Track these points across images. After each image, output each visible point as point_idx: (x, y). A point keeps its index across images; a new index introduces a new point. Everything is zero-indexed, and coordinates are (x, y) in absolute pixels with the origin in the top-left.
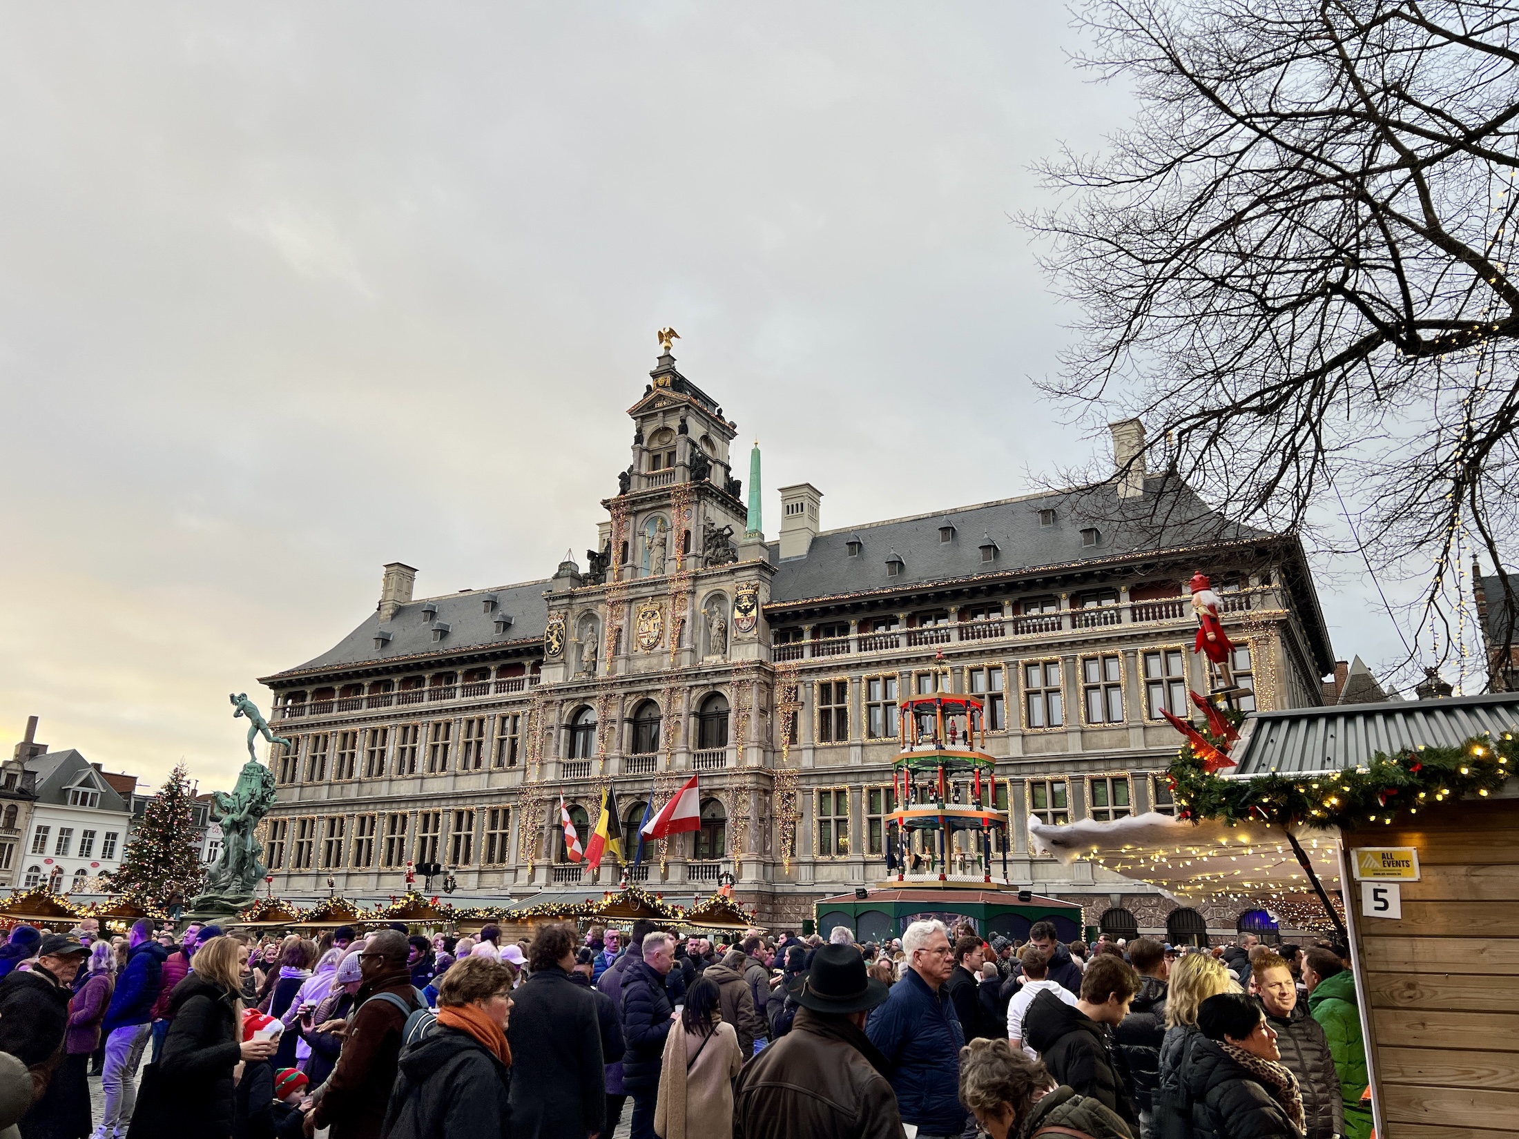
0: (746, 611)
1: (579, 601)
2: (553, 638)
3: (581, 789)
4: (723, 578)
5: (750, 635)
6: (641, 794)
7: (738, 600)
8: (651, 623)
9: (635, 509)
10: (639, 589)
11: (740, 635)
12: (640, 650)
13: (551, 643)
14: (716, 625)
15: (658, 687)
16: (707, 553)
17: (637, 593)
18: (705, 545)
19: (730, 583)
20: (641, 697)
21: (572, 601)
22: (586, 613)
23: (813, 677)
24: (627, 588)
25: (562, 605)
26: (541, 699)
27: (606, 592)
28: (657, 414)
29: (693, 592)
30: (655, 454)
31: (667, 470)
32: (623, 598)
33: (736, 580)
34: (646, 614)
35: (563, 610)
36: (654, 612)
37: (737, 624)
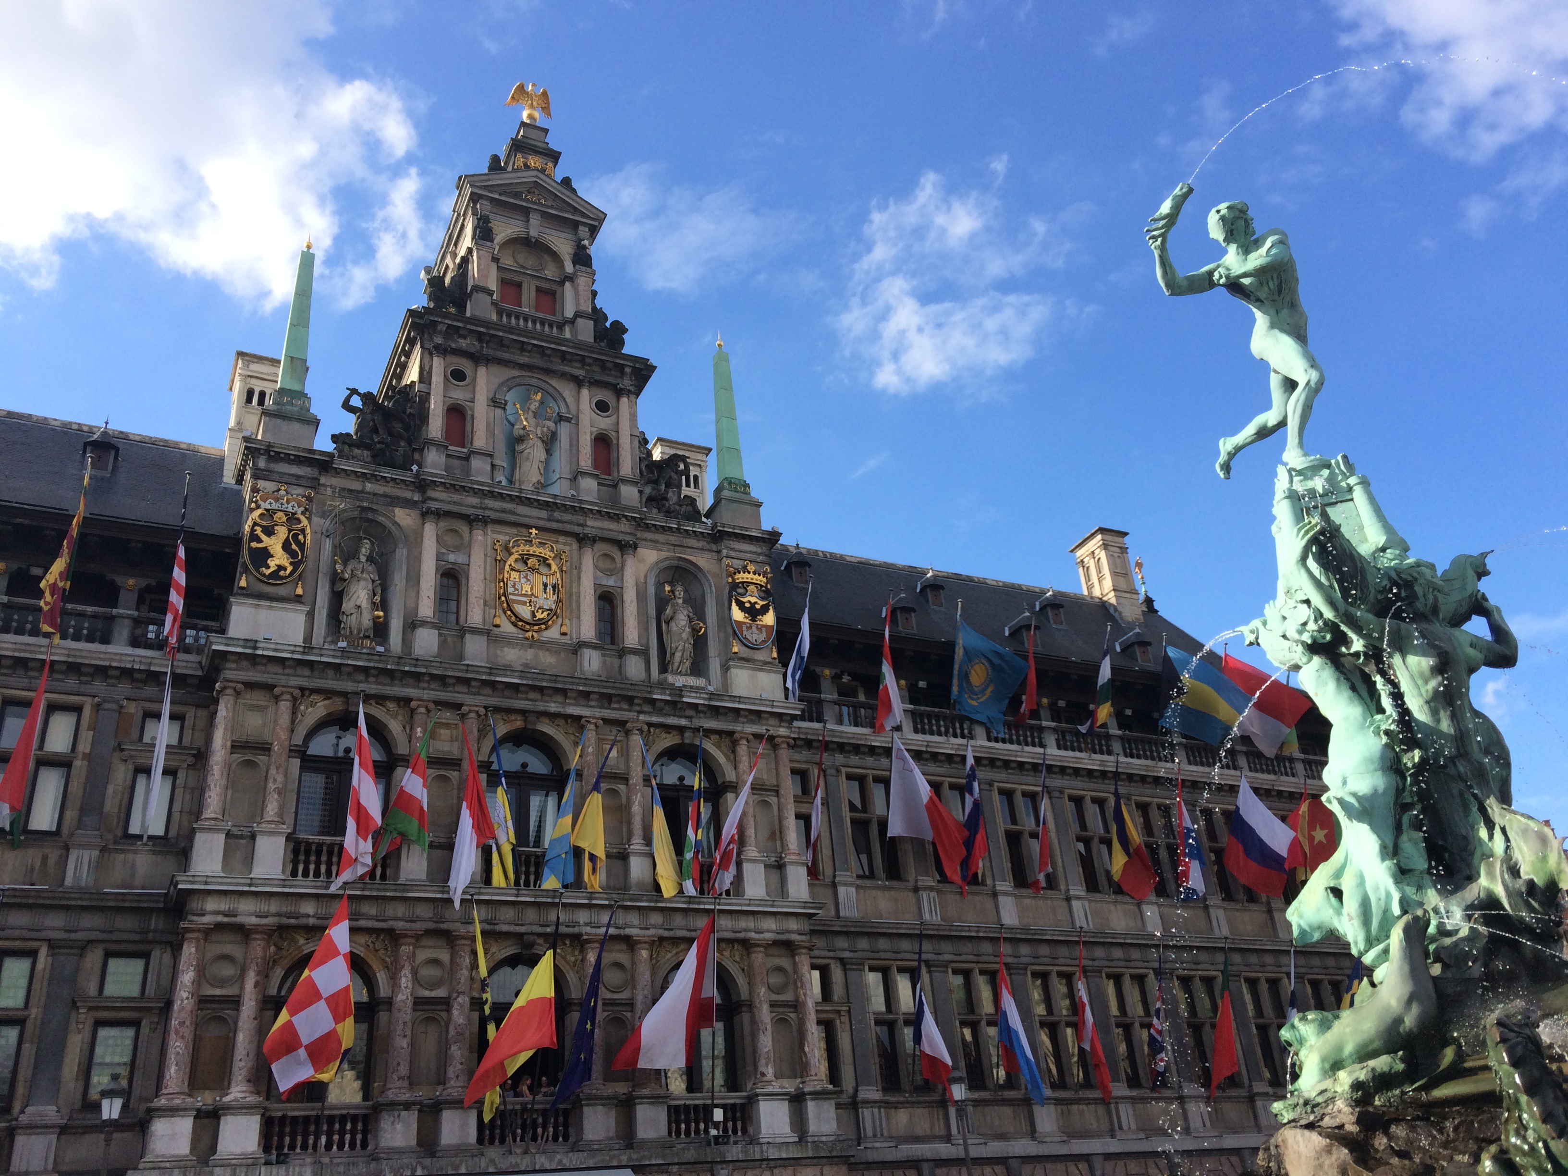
1: (338, 481)
2: (274, 544)
4: (692, 542)
5: (760, 656)
7: (736, 590)
9: (490, 352)
10: (507, 505)
11: (745, 652)
12: (507, 627)
13: (265, 553)
14: (680, 620)
15: (571, 710)
16: (649, 488)
17: (503, 511)
18: (641, 471)
19: (707, 555)
21: (323, 480)
22: (356, 513)
23: (839, 758)
24: (482, 494)
25: (298, 477)
26: (232, 673)
27: (422, 485)
28: (525, 212)
29: (635, 547)
30: (508, 276)
31: (540, 315)
32: (470, 511)
33: (725, 552)
34: (524, 559)
35: (300, 491)
36: (544, 561)
37: (734, 631)
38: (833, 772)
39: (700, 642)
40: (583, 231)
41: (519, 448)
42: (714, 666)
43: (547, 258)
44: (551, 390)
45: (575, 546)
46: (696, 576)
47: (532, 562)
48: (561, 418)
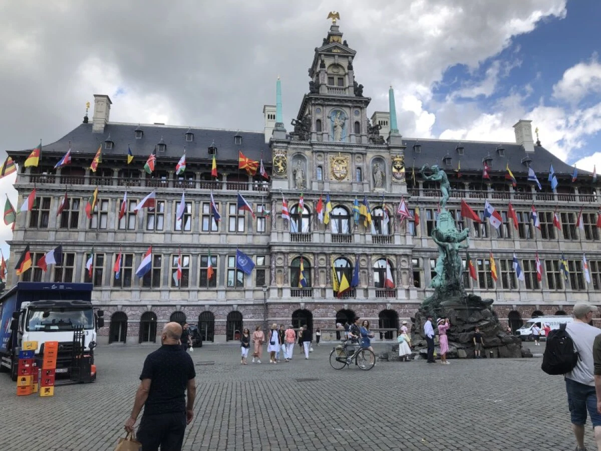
0: (399, 169)
1: (292, 146)
2: (279, 164)
3: (308, 248)
4: (381, 150)
5: (401, 181)
6: (346, 253)
7: (394, 163)
8: (341, 166)
9: (326, 103)
10: (333, 147)
11: (396, 180)
12: (334, 179)
13: (278, 167)
14: (379, 173)
15: (351, 200)
16: (370, 136)
17: (332, 149)
18: (368, 131)
19: (386, 154)
20: (338, 204)
21: (289, 146)
22: (297, 154)
23: (424, 206)
24: (326, 145)
25: (283, 147)
26: (274, 197)
27: (311, 145)
28: (334, 56)
29: (366, 154)
30: (330, 76)
31: (340, 87)
32: (323, 150)
33: (391, 152)
34: (337, 161)
35: (284, 150)
36: (342, 161)
37: (394, 175)
38: (422, 209)
39: (384, 178)
40: (350, 58)
41: (335, 129)
42: (388, 184)
43: (340, 68)
44: (342, 110)
45: (350, 156)
46: (383, 160)
47: (340, 161)
48: (345, 119)
